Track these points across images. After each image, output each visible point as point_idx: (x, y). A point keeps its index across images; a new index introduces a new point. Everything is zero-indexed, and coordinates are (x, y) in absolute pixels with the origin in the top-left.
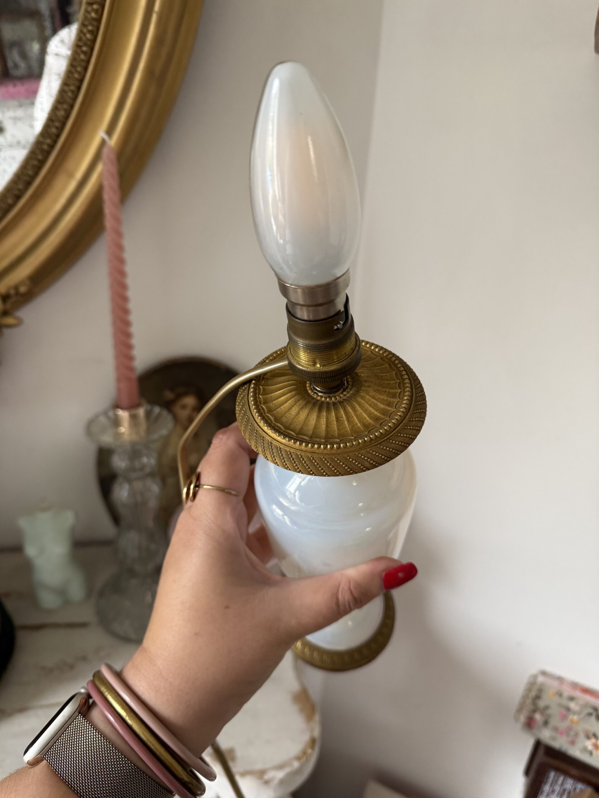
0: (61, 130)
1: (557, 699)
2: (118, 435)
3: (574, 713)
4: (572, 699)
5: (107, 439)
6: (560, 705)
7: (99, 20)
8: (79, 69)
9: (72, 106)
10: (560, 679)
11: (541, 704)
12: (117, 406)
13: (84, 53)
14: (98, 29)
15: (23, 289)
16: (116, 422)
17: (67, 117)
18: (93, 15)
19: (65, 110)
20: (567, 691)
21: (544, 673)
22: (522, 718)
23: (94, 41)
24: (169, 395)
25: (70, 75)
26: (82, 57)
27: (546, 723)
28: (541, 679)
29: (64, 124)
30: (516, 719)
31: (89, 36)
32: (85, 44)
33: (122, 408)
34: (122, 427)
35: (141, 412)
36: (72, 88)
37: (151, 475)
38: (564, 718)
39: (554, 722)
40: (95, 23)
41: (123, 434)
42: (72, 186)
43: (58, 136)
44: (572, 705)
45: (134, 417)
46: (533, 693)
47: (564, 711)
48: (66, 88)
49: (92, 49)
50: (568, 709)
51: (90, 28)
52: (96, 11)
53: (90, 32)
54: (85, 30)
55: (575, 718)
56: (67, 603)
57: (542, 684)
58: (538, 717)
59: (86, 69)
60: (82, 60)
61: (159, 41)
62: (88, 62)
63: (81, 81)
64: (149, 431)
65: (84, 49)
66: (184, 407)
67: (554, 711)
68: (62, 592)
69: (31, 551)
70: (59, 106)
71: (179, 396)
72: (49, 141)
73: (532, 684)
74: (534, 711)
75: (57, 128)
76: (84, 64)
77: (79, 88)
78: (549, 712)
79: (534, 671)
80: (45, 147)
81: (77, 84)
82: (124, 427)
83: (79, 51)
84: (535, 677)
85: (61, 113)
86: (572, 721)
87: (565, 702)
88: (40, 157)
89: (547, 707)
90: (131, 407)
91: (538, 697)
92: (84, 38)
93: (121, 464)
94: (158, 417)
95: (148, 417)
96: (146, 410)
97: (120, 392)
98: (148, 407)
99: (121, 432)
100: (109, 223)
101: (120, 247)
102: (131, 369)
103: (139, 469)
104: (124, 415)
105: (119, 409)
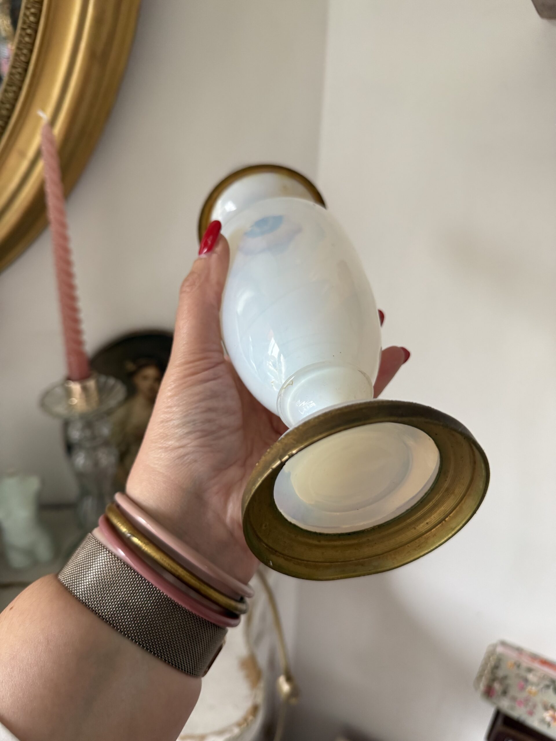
1: (514, 670)
2: (71, 407)
3: (532, 684)
4: (530, 670)
5: (61, 409)
6: (518, 676)
8: (25, 51)
9: (20, 88)
10: (519, 650)
11: (501, 673)
12: (69, 379)
13: (29, 35)
14: (40, 11)
16: (69, 393)
17: (16, 99)
19: (14, 92)
20: (526, 662)
21: (503, 644)
22: (482, 686)
23: (37, 23)
24: (130, 366)
25: (17, 58)
26: (27, 39)
27: (505, 693)
28: (500, 650)
29: (13, 106)
30: (477, 688)
31: (32, 19)
32: (29, 27)
33: (74, 381)
34: (74, 398)
35: (91, 384)
36: (20, 70)
37: (106, 443)
38: (522, 688)
39: (513, 691)
40: (37, 6)
42: (24, 165)
43: (9, 117)
44: (531, 677)
45: (85, 389)
46: (492, 662)
47: (522, 683)
48: (14, 71)
49: (36, 31)
50: (526, 680)
51: (33, 10)
53: (33, 14)
54: (28, 13)
55: (534, 689)
56: (35, 562)
57: (501, 655)
58: (497, 686)
59: (31, 51)
60: (28, 43)
61: (98, 21)
62: (33, 44)
63: (28, 63)
64: (101, 401)
65: (29, 31)
66: (145, 378)
67: (513, 682)
68: (30, 553)
70: (9, 88)
71: (141, 367)
73: (491, 653)
74: (494, 680)
75: (7, 109)
76: (29, 46)
77: (26, 70)
78: (508, 681)
79: (494, 640)
81: (23, 65)
82: (76, 398)
83: (24, 34)
84: (495, 646)
85: (11, 95)
86: (530, 692)
87: (523, 673)
89: (505, 678)
90: (82, 379)
91: (496, 667)
92: (28, 21)
93: (76, 434)
94: (112, 388)
95: (101, 390)
96: (97, 382)
97: (70, 365)
98: (103, 379)
99: (74, 404)
100: (51, 201)
101: (63, 225)
102: (79, 343)
103: (93, 438)
104: (76, 387)
105: (71, 381)
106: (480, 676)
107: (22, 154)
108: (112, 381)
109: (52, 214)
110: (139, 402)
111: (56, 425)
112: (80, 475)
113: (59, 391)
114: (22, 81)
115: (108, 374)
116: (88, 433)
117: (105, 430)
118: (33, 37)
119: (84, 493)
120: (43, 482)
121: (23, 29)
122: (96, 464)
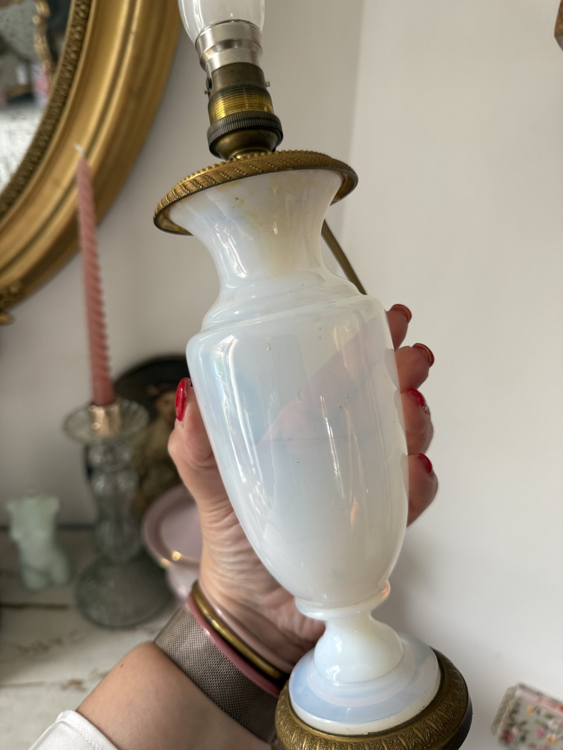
0: (48, 142)
1: (534, 715)
2: (93, 431)
3: (552, 732)
4: (550, 717)
5: (83, 433)
6: (537, 722)
7: (82, 41)
8: (64, 86)
9: (58, 121)
10: (539, 695)
11: (519, 718)
12: (93, 403)
13: (69, 71)
14: (81, 48)
15: (14, 290)
16: (92, 418)
17: (54, 131)
18: (77, 36)
19: (52, 124)
20: (546, 708)
21: (523, 687)
22: (500, 731)
23: (77, 60)
24: (153, 391)
26: (67, 75)
27: (523, 739)
28: (519, 693)
29: (51, 137)
30: (494, 732)
31: (73, 56)
32: (70, 63)
33: (98, 405)
34: (97, 422)
35: (115, 409)
36: (58, 104)
37: (127, 468)
38: (542, 735)
39: (532, 738)
40: (78, 44)
41: (99, 429)
42: (59, 193)
43: (46, 148)
44: (550, 723)
45: (108, 414)
46: (510, 706)
47: (542, 730)
48: (54, 105)
49: (75, 67)
50: (546, 727)
51: (74, 48)
52: (80, 32)
53: (75, 52)
54: (69, 50)
55: (554, 736)
56: (51, 584)
57: (520, 699)
58: (515, 731)
59: (70, 86)
60: (67, 78)
61: (137, 59)
62: (72, 80)
63: (66, 97)
64: (123, 427)
65: (69, 68)
66: (167, 402)
67: (532, 727)
68: (46, 574)
69: (16, 534)
70: (48, 122)
71: (163, 392)
72: (38, 153)
73: (510, 696)
74: (512, 725)
76: (68, 82)
77: (64, 104)
78: (527, 727)
79: (513, 683)
80: (34, 159)
81: (62, 99)
82: (100, 423)
83: (64, 69)
84: (514, 689)
85: (49, 127)
86: (550, 740)
87: (542, 719)
88: (31, 168)
89: (524, 723)
90: (106, 404)
91: (514, 711)
92: (69, 58)
93: (97, 458)
94: (135, 413)
95: (124, 414)
96: (121, 407)
97: (95, 390)
98: (126, 403)
99: (96, 429)
100: (84, 231)
101: (94, 255)
102: (106, 369)
103: (114, 463)
104: (100, 412)
105: (94, 406)
106: (498, 721)
107: (57, 183)
108: (135, 406)
109: (84, 243)
112: (99, 499)
113: (82, 415)
114: (60, 114)
115: (132, 398)
116: (110, 458)
117: (126, 455)
118: (73, 73)
119: (102, 517)
121: (64, 66)
122: (116, 488)
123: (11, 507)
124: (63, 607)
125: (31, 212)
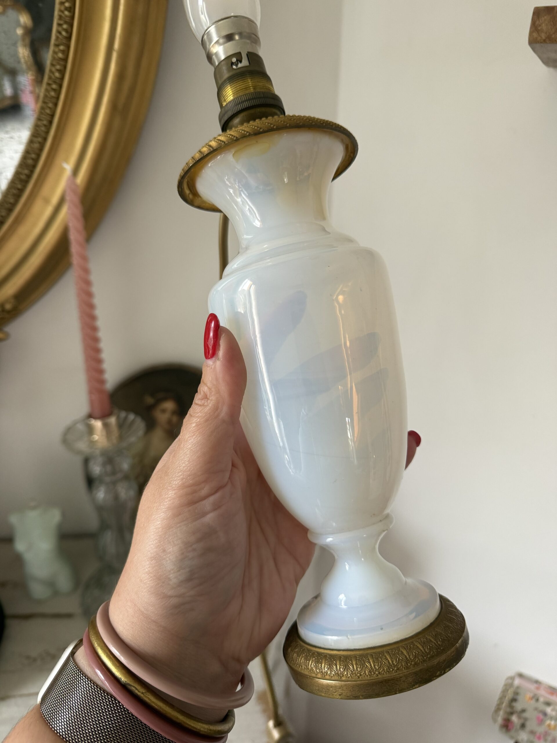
0: (36, 161)
1: (533, 702)
2: (92, 443)
3: (551, 718)
4: (548, 704)
5: (82, 446)
6: (536, 709)
7: (66, 60)
8: (50, 105)
9: (45, 139)
10: (537, 683)
11: (518, 706)
12: (90, 416)
13: (54, 90)
14: (65, 67)
15: (8, 307)
16: (90, 430)
17: (41, 149)
18: (60, 55)
19: (40, 143)
20: (544, 695)
21: (521, 675)
22: (500, 720)
23: (62, 78)
24: (149, 400)
25: (43, 111)
26: (53, 94)
27: (523, 726)
28: (517, 682)
29: (39, 156)
30: (495, 721)
31: (57, 75)
32: (55, 82)
33: (96, 418)
34: (95, 435)
35: (113, 420)
36: (45, 122)
37: (126, 477)
38: (541, 722)
39: (531, 725)
40: (62, 63)
41: (96, 441)
42: (49, 211)
43: (34, 166)
44: (549, 710)
45: (106, 426)
46: (510, 695)
47: (541, 716)
48: (40, 123)
49: (61, 86)
50: (545, 714)
51: (58, 67)
52: (63, 52)
53: (59, 71)
54: (53, 69)
55: (552, 723)
56: (56, 593)
57: (518, 688)
58: (514, 718)
59: (56, 105)
60: (53, 97)
61: (120, 76)
62: (58, 98)
63: (52, 116)
64: (121, 438)
65: (54, 86)
66: (164, 411)
67: (530, 714)
68: (51, 584)
69: (20, 546)
70: (35, 139)
71: (159, 401)
72: (26, 172)
73: (508, 685)
74: (512, 713)
75: (33, 159)
76: (54, 100)
77: (51, 122)
78: (525, 715)
79: (511, 672)
80: (23, 177)
81: (49, 118)
82: (98, 435)
83: (49, 88)
84: (512, 678)
85: (36, 146)
86: (549, 725)
87: (542, 707)
88: (19, 186)
89: (523, 711)
90: (103, 416)
91: (514, 700)
92: (53, 77)
93: (96, 469)
94: (133, 422)
95: (121, 425)
96: (118, 418)
97: (92, 403)
98: (123, 414)
99: (94, 440)
100: (74, 248)
101: (86, 271)
102: (102, 382)
103: (114, 473)
104: (98, 424)
105: (92, 419)
106: (498, 709)
107: (47, 201)
108: (132, 417)
109: (75, 260)
110: (158, 434)
111: (78, 461)
112: (100, 509)
113: (81, 427)
114: (47, 132)
115: (129, 409)
116: (109, 468)
117: (125, 466)
118: (58, 92)
119: (104, 526)
120: (64, 515)
121: (49, 84)
122: (116, 497)
123: (14, 519)
124: (69, 616)
125: (22, 230)
